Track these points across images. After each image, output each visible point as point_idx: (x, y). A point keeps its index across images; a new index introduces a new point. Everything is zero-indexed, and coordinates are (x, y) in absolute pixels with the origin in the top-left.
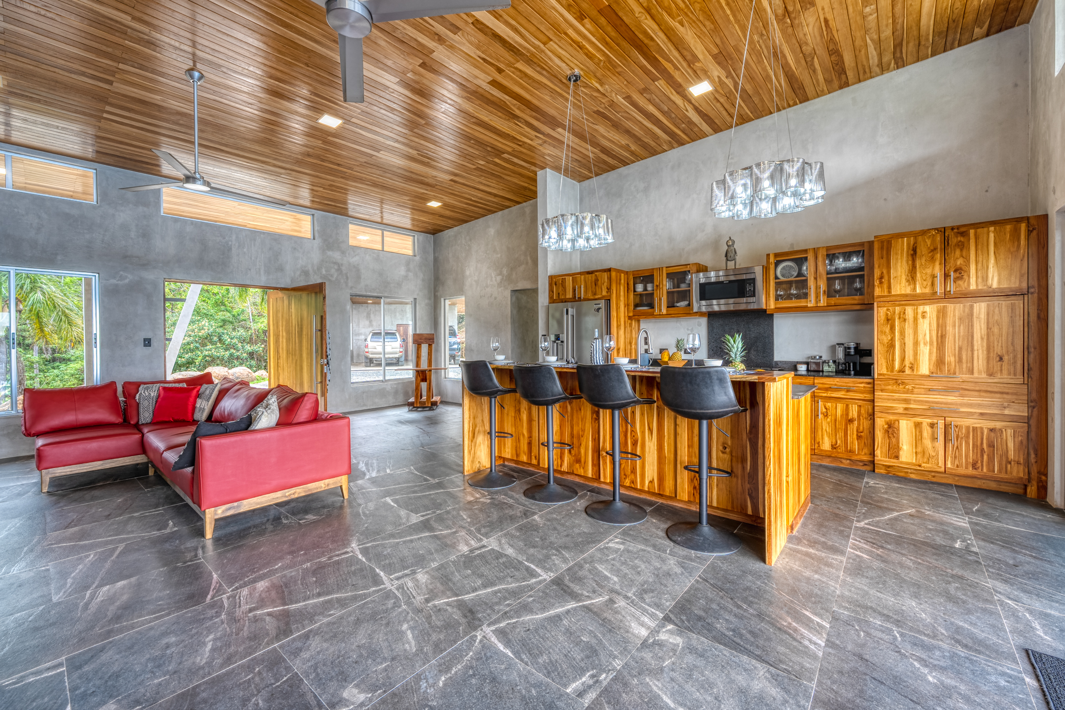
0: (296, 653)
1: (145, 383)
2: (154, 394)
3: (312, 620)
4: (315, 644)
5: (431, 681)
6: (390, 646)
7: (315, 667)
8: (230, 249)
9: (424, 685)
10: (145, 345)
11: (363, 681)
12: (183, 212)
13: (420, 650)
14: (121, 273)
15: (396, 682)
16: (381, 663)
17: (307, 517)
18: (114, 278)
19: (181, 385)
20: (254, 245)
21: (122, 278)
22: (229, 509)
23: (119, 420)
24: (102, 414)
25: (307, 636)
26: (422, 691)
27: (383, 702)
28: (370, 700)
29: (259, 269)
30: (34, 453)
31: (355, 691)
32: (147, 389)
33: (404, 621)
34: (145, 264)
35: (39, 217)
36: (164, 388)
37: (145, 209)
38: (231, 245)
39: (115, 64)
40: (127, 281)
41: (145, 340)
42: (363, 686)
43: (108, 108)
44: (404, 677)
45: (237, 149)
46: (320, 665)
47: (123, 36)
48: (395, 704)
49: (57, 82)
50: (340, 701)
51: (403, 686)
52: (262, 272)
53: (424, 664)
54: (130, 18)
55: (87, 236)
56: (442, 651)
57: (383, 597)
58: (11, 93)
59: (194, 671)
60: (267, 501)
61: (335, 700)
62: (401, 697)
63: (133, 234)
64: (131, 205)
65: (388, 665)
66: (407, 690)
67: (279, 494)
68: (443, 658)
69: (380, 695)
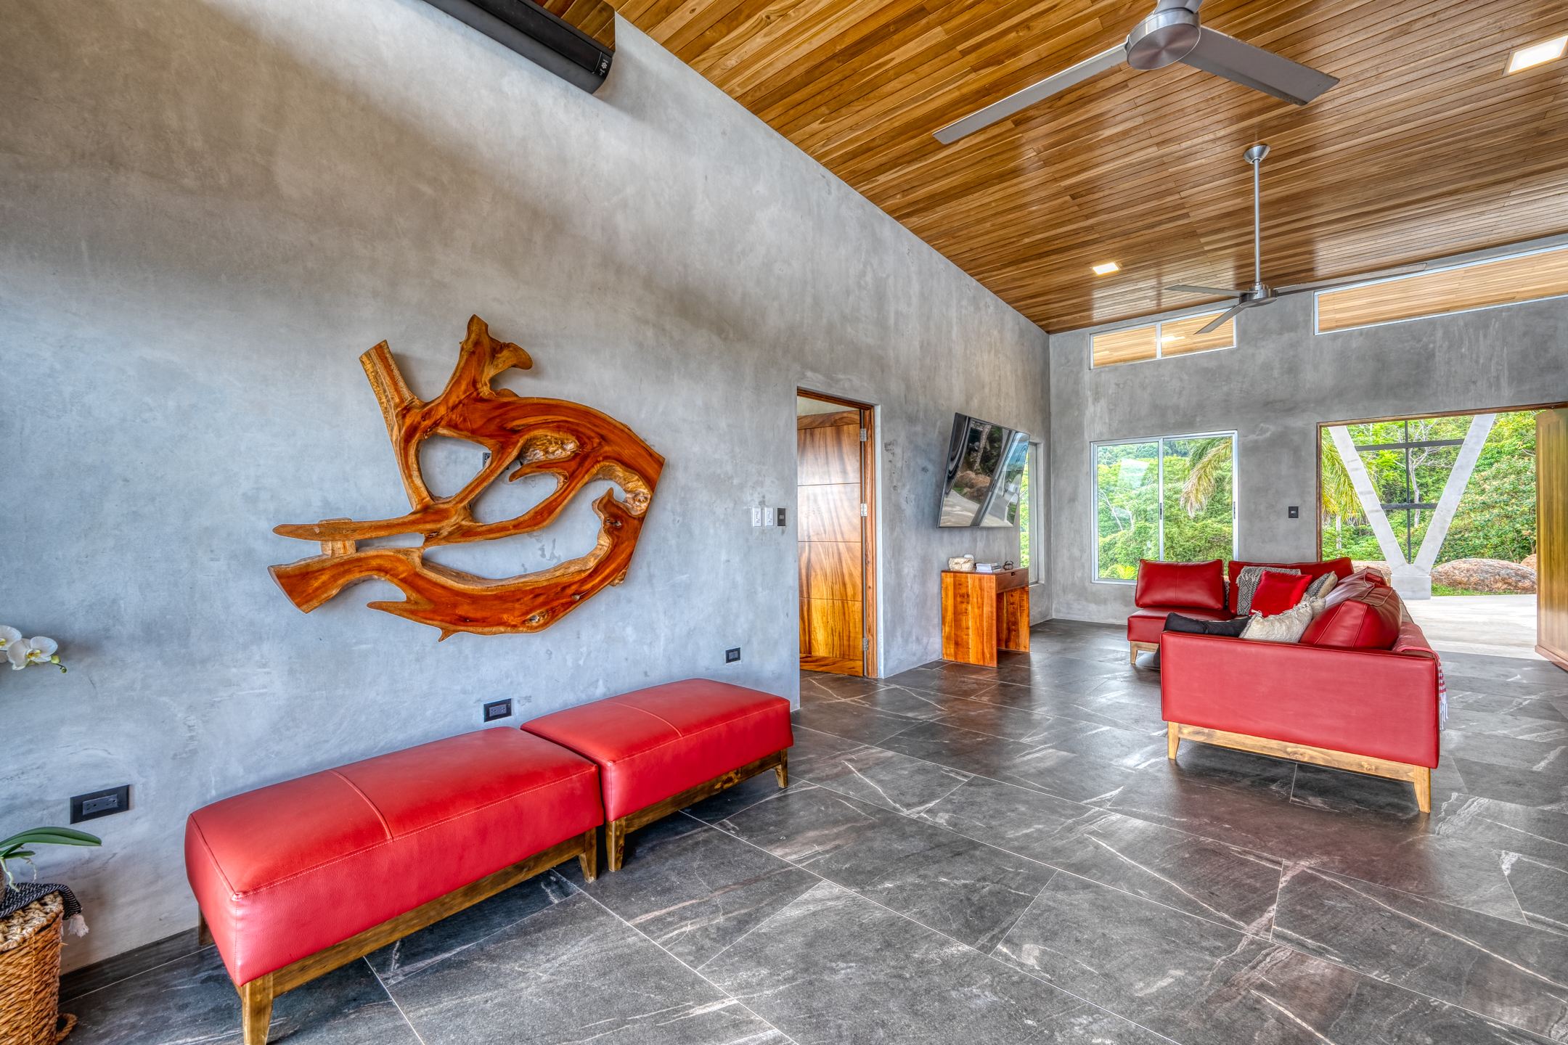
0: (1058, 887)
1: (1249, 564)
2: (1255, 579)
3: (1114, 881)
4: (1082, 898)
5: (1095, 1027)
6: (1127, 966)
7: (1049, 909)
8: (1431, 356)
9: (1084, 1020)
10: (1291, 516)
11: (1053, 956)
12: (1382, 314)
13: (1143, 1002)
14: (1262, 425)
15: (1071, 989)
16: (1092, 965)
17: (1310, 798)
18: (1253, 432)
19: (1293, 572)
20: (1485, 336)
21: (1263, 431)
22: (1198, 733)
23: (1218, 606)
24: (1199, 596)
25: (1087, 886)
26: (1072, 1020)
27: (1035, 984)
28: (1032, 970)
29: (1498, 378)
30: (1125, 622)
31: (1037, 953)
32: (1248, 572)
33: (1189, 968)
34: (1290, 407)
35: (1181, 380)
36: (1268, 574)
37: (1292, 334)
38: (1434, 349)
39: (1177, 196)
40: (1268, 434)
41: (1291, 509)
42: (1046, 958)
43: (1203, 240)
44: (1085, 995)
45: (1389, 198)
46: (1055, 912)
47: (1164, 167)
48: (1037, 995)
49: (1149, 242)
50: (1017, 945)
51: (1068, 997)
52: (1504, 382)
53: (1122, 1013)
54: (1155, 148)
55: (1225, 389)
56: (1163, 1031)
57: (1217, 930)
58: (1129, 271)
59: (998, 837)
60: (1253, 747)
61: (1015, 940)
62: (1051, 1001)
63: (1276, 373)
64: (1274, 336)
65: (1092, 973)
66: (1065, 1003)
67: (1274, 744)
68: (1147, 1035)
69: (1042, 978)
